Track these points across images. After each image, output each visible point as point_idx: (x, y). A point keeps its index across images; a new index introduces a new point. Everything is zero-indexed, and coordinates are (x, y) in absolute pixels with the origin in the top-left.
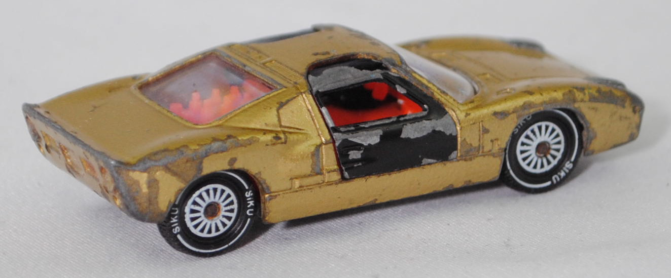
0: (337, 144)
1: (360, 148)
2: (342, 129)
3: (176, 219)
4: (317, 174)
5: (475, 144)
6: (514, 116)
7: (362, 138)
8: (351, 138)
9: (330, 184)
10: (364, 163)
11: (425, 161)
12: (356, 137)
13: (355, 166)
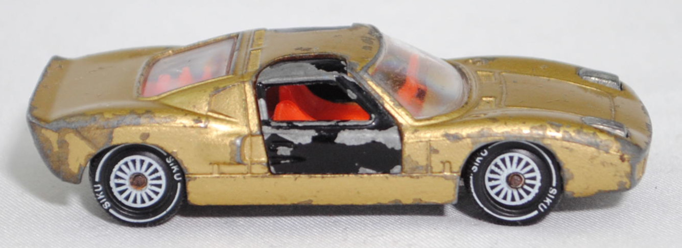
0: (266, 137)
1: (291, 145)
2: (273, 124)
3: (102, 195)
4: (239, 163)
5: (422, 162)
6: (469, 140)
7: (293, 136)
8: (281, 133)
9: (255, 176)
10: (292, 161)
11: (362, 170)
12: (286, 134)
13: (283, 162)
